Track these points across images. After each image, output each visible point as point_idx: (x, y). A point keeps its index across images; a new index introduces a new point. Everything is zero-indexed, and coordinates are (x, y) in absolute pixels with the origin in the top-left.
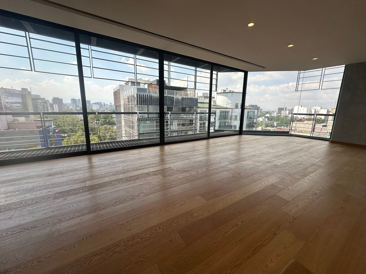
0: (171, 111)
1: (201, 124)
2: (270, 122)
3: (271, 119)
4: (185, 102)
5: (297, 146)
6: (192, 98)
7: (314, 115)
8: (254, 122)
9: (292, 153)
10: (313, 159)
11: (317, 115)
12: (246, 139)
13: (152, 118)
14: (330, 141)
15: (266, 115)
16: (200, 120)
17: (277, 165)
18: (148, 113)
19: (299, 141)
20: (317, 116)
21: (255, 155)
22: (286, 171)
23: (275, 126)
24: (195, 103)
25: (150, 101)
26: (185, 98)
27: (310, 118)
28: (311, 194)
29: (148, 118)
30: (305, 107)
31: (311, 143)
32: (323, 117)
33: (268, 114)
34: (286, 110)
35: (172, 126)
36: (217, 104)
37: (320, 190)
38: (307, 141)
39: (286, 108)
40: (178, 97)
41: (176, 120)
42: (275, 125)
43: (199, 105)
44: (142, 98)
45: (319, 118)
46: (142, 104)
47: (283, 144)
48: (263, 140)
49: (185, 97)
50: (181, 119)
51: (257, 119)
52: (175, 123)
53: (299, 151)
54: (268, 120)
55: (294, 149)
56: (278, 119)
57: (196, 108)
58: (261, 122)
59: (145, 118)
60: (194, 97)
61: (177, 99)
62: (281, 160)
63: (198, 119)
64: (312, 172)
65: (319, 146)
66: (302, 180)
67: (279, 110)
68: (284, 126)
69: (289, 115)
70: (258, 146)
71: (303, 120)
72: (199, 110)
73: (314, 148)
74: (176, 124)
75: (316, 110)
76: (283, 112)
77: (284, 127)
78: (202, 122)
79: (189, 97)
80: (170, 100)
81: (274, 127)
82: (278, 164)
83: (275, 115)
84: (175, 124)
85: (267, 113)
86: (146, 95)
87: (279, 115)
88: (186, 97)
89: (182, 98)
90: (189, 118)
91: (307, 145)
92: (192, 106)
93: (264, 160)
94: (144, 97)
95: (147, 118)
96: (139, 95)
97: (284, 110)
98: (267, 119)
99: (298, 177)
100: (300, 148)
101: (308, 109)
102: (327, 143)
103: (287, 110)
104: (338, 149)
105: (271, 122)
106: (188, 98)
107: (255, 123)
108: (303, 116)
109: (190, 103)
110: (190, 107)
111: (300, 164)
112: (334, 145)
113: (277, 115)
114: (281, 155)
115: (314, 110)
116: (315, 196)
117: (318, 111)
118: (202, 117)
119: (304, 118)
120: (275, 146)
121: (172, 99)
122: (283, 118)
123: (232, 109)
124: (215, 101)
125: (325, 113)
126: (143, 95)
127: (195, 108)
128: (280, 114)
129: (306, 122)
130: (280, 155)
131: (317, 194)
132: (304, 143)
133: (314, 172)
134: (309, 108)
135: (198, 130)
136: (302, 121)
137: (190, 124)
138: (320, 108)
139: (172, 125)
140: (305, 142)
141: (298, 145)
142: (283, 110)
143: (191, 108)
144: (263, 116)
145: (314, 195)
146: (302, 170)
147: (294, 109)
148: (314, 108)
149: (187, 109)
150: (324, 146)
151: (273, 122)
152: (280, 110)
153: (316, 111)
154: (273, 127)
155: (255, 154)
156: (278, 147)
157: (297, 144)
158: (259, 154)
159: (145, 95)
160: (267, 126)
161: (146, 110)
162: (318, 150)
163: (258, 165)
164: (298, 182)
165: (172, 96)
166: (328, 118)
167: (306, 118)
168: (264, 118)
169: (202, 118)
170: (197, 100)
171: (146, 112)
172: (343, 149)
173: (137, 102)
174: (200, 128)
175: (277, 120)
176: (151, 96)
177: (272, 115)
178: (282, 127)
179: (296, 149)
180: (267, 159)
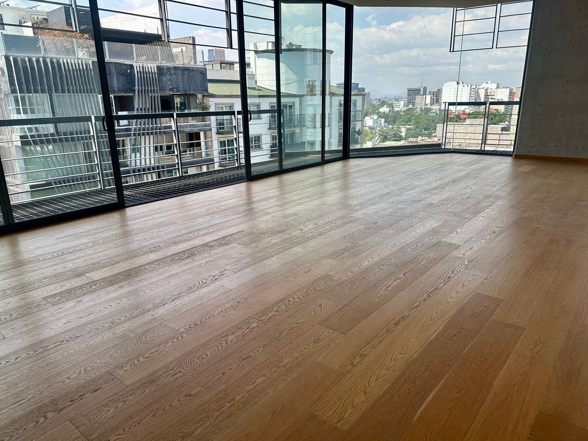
0: (130, 108)
1: (222, 144)
2: (390, 126)
3: (392, 118)
4: (170, 80)
5: (461, 170)
6: (188, 69)
7: (484, 103)
8: (357, 130)
9: (454, 182)
10: (488, 188)
11: (491, 103)
12: (363, 167)
13: (71, 133)
14: (514, 156)
15: (382, 110)
16: (218, 133)
17: (433, 204)
18: (55, 121)
19: (462, 161)
20: (491, 106)
21: (388, 193)
22: (449, 210)
23: (404, 136)
24: (199, 83)
25: (55, 78)
26: (169, 69)
27: (476, 112)
28: (488, 233)
29: (58, 133)
30: (466, 85)
31: (484, 162)
32: (502, 108)
33: (385, 106)
34: (425, 93)
35: (138, 155)
36: (258, 84)
37: (500, 227)
38: (477, 160)
39: (425, 89)
40: (145, 65)
41: (147, 137)
42: (403, 134)
43: (212, 88)
44: (25, 68)
45: (495, 111)
46: (29, 91)
47: (436, 169)
48: (395, 165)
49: (165, 64)
50: (164, 133)
51: (362, 121)
52: (148, 144)
53: (465, 177)
54: (385, 122)
55: (455, 176)
56: (408, 117)
57: (204, 96)
58: (371, 128)
59: (46, 135)
60: (192, 62)
61: (143, 72)
62: (437, 196)
63: (214, 131)
64: (488, 207)
65: (495, 166)
66: (475, 218)
67: (409, 95)
68: (422, 135)
69: (433, 107)
70: (391, 176)
71: (462, 117)
72: (213, 105)
73: (488, 171)
74: (152, 148)
75: (489, 91)
76: (418, 99)
77: (423, 138)
78: (225, 138)
79: (179, 63)
80: (123, 74)
81: (400, 138)
82: (434, 202)
83: (401, 106)
84: (147, 149)
85: (383, 103)
86: (38, 61)
87: (411, 106)
88: (171, 65)
89: (159, 68)
90: (188, 130)
91: (476, 167)
92: (192, 92)
93: (409, 198)
94: (32, 68)
95: (52, 135)
96: (15, 60)
97: (422, 93)
98: (383, 120)
99: (467, 216)
100: (466, 172)
101: (471, 88)
102: (509, 160)
103: (428, 93)
104: (526, 167)
105: (392, 128)
106: (175, 68)
107: (359, 133)
108: (463, 108)
109: (183, 83)
110: (186, 94)
111: (468, 197)
112: (520, 162)
113: (405, 109)
114: (435, 188)
115: (484, 90)
116: (493, 235)
117: (493, 94)
118: (223, 124)
119: (464, 111)
120: (421, 174)
121: (127, 72)
122: (421, 114)
123: (301, 96)
124: (253, 76)
125: (506, 99)
126: (30, 60)
127: (200, 96)
128: (414, 104)
129: (468, 121)
130: (433, 188)
131: (496, 232)
132: (471, 163)
133: (490, 206)
134: (474, 87)
135: (216, 160)
136: (460, 119)
137: (192, 145)
138: (495, 86)
139: (139, 150)
140: (473, 161)
141: (462, 168)
142: (419, 94)
143: (188, 97)
144: (373, 113)
145: (492, 233)
146: (473, 205)
147: (443, 91)
148: (484, 85)
149: (177, 100)
150: (504, 165)
151: (398, 127)
152: (413, 93)
153: (489, 94)
154: (400, 141)
155: (388, 191)
156: (426, 176)
157: (460, 166)
158: (396, 190)
159: (34, 59)
160: (385, 139)
161: (48, 107)
162: (496, 173)
163: (401, 208)
164: (469, 222)
165: (127, 62)
166: (512, 110)
167: (467, 111)
168: (375, 117)
169: (223, 128)
170: (203, 72)
171: (48, 115)
172: (533, 167)
173: (12, 83)
174: (222, 154)
175: (407, 122)
176: (58, 61)
177: (396, 109)
178: (420, 138)
179: (459, 175)
180: (413, 197)
